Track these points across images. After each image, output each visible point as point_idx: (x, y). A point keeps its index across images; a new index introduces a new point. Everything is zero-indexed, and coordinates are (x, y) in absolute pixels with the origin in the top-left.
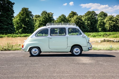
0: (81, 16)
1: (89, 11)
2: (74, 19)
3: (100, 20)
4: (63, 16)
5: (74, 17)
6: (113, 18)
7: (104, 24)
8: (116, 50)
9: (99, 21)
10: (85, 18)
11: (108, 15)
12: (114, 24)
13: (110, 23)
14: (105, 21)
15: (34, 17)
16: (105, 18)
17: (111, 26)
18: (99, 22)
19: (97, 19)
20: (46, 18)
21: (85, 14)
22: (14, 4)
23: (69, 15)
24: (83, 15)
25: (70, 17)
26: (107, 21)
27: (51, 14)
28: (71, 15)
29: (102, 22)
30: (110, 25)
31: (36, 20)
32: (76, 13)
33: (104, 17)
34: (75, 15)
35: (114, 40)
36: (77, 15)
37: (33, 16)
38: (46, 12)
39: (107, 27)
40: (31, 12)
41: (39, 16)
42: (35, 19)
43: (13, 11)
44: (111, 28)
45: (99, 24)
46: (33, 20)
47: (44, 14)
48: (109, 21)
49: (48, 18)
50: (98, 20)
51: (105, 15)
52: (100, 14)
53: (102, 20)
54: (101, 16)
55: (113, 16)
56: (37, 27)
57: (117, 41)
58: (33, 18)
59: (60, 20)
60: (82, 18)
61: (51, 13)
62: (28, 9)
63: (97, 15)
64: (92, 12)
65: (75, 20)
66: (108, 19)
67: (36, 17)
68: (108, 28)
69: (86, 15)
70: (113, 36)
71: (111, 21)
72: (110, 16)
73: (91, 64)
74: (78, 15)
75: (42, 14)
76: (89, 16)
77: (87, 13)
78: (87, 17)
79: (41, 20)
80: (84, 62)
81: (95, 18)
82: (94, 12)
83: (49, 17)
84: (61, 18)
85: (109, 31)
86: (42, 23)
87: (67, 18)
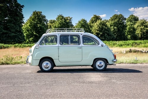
0: (106, 20)
1: (116, 15)
2: (97, 24)
3: (129, 25)
4: (84, 21)
5: (97, 22)
6: (146, 23)
7: (134, 30)
9: (128, 27)
10: (111, 23)
11: (139, 20)
12: (147, 30)
13: (141, 29)
14: (136, 26)
15: (48, 22)
16: (136, 23)
17: (144, 33)
18: (128, 28)
19: (126, 24)
20: (62, 23)
21: (111, 18)
23: (91, 20)
25: (92, 22)
26: (138, 27)
27: (69, 19)
28: (93, 19)
29: (132, 27)
30: (141, 31)
31: (50, 27)
32: (99, 17)
33: (134, 22)
34: (98, 20)
35: (143, 50)
36: (101, 19)
37: (48, 21)
38: (63, 17)
39: (138, 34)
40: (45, 17)
41: (54, 22)
42: (50, 25)
44: (144, 35)
45: (128, 30)
46: (48, 26)
47: (60, 19)
48: (140, 26)
49: (65, 24)
50: (127, 26)
51: (136, 19)
52: (129, 18)
53: (132, 25)
54: (131, 20)
57: (146, 51)
58: (47, 23)
60: (107, 23)
61: (69, 17)
62: (41, 13)
63: (125, 19)
64: (119, 15)
65: (98, 26)
66: (140, 25)
69: (112, 20)
70: (143, 45)
71: (143, 27)
72: (141, 20)
74: (102, 19)
75: (58, 19)
77: (113, 17)
78: (113, 22)
79: (57, 27)
81: (123, 23)
82: (122, 16)
83: (66, 22)
84: (81, 24)
85: (140, 39)
87: (88, 23)
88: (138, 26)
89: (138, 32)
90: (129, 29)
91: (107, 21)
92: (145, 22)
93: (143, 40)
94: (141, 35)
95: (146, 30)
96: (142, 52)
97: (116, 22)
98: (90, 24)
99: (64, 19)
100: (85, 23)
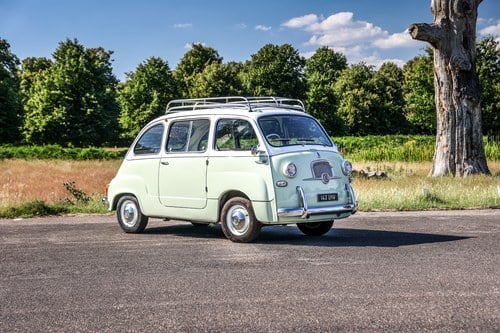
0: (235, 64)
1: (271, 46)
2: (205, 79)
3: (315, 83)
4: (157, 63)
5: (206, 71)
6: (371, 77)
7: (334, 100)
8: (369, 210)
9: (313, 89)
10: (255, 77)
11: (349, 65)
12: (372, 101)
13: (356, 98)
14: (337, 87)
15: (20, 67)
16: (338, 75)
17: (364, 112)
18: (311, 94)
19: (305, 81)
20: (76, 71)
21: (254, 57)
23: (183, 63)
24: (244, 62)
25: (186, 69)
26: (344, 90)
27: (100, 55)
28: (192, 60)
29: (322, 90)
30: (356, 105)
31: (29, 82)
32: (214, 52)
33: (333, 73)
34: (210, 63)
35: (369, 168)
36: (220, 61)
37: (18, 63)
38: (79, 49)
39: (346, 115)
40: (4, 45)
41: (44, 65)
42: (26, 78)
44: (364, 119)
45: (311, 100)
46: (18, 80)
47: (71, 57)
48: (352, 89)
49: (87, 75)
50: (309, 86)
51: (338, 63)
52: (314, 57)
53: (326, 82)
54: (321, 65)
55: (367, 69)
56: (38, 114)
57: (379, 174)
58: (15, 70)
59: (141, 83)
60: (242, 75)
61: (100, 49)
63: (303, 62)
64: (283, 48)
65: (210, 84)
66: (351, 82)
67: (32, 69)
68: (351, 119)
69: (259, 64)
70: (364, 152)
71: (362, 91)
72: (356, 68)
73: (263, 264)
74: (224, 62)
75: (61, 54)
76: (271, 66)
77: (261, 52)
78: (261, 71)
79: (57, 84)
80: (238, 259)
81: (297, 74)
82: (292, 49)
83: (93, 70)
84: (147, 76)
85: (354, 131)
86: (60, 96)
87: (174, 74)
88: (345, 86)
89: (345, 107)
90: (317, 96)
91: (240, 68)
92: (367, 75)
93: (363, 135)
94: (356, 119)
95: (369, 102)
96: (365, 175)
97: (271, 73)
98: (180, 76)
99: (86, 57)
100: (163, 72)
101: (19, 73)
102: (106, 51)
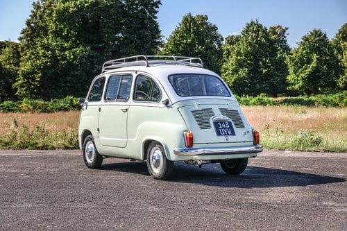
4: (317, 33)
15: (223, 42)
20: (257, 43)
22: (159, 6)
23: (340, 32)
25: (343, 37)
27: (278, 31)
31: (229, 53)
37: (222, 40)
38: (259, 26)
40: (215, 28)
41: (238, 39)
43: (157, 26)
46: (221, 52)
47: (253, 32)
49: (264, 44)
56: (229, 74)
58: (220, 45)
59: (304, 49)
61: (279, 26)
62: (207, 19)
67: (232, 44)
79: (242, 52)
83: (269, 40)
84: (309, 43)
86: (244, 60)
98: (337, 42)
99: (264, 32)
100: (322, 40)
101: (223, 46)
102: (283, 28)
